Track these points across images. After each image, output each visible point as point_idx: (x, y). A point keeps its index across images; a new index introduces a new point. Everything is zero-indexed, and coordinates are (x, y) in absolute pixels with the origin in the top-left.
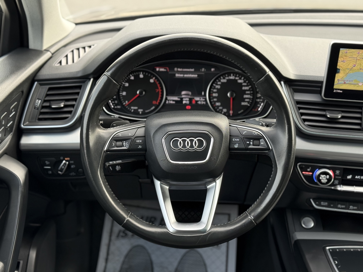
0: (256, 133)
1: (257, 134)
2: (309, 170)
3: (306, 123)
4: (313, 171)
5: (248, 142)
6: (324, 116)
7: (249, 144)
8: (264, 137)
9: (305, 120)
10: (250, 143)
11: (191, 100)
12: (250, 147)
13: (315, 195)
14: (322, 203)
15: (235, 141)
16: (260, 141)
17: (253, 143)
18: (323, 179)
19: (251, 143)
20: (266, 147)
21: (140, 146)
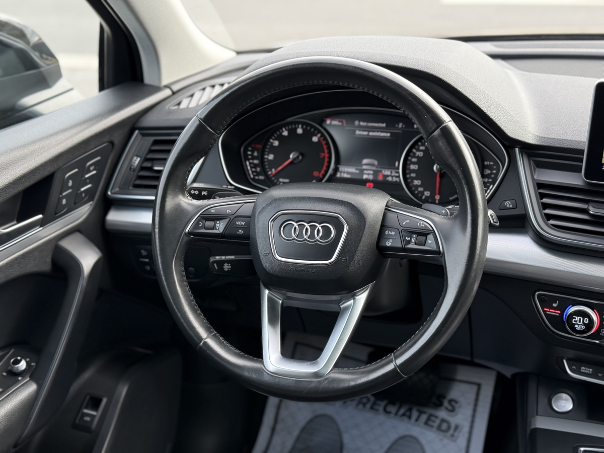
0: (423, 224)
1: (423, 226)
2: (555, 305)
3: (552, 222)
4: (562, 308)
5: (408, 239)
6: (585, 211)
7: (409, 242)
8: (434, 231)
9: (549, 217)
10: (411, 239)
11: (376, 173)
12: (410, 246)
13: (572, 353)
14: (583, 369)
15: (389, 235)
16: (427, 237)
17: (416, 240)
18: (579, 323)
19: (413, 240)
20: (434, 247)
21: (240, 231)
